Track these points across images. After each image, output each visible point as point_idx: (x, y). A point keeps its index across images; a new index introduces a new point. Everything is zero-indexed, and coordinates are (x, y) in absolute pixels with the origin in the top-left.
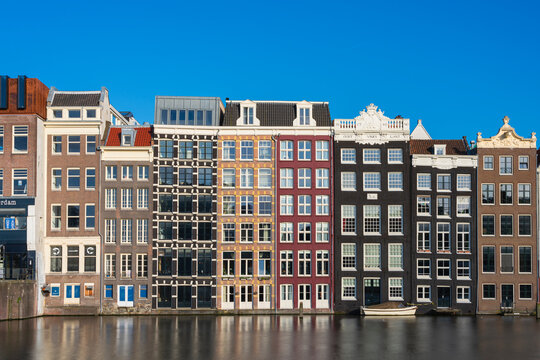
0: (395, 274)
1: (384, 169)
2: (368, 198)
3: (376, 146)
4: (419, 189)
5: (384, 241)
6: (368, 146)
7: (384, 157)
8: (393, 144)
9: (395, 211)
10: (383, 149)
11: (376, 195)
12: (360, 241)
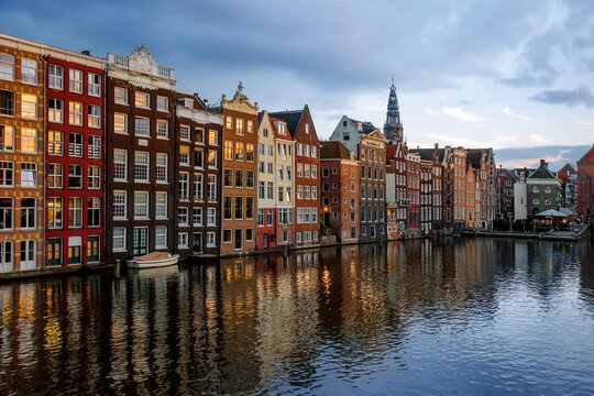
0: (161, 223)
1: (153, 115)
2: (140, 144)
3: (147, 91)
4: (182, 139)
5: (152, 189)
6: (140, 89)
7: (153, 103)
8: (162, 92)
9: (162, 159)
10: (153, 95)
11: (146, 141)
12: (131, 188)
